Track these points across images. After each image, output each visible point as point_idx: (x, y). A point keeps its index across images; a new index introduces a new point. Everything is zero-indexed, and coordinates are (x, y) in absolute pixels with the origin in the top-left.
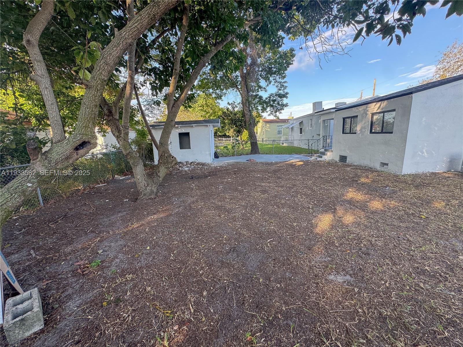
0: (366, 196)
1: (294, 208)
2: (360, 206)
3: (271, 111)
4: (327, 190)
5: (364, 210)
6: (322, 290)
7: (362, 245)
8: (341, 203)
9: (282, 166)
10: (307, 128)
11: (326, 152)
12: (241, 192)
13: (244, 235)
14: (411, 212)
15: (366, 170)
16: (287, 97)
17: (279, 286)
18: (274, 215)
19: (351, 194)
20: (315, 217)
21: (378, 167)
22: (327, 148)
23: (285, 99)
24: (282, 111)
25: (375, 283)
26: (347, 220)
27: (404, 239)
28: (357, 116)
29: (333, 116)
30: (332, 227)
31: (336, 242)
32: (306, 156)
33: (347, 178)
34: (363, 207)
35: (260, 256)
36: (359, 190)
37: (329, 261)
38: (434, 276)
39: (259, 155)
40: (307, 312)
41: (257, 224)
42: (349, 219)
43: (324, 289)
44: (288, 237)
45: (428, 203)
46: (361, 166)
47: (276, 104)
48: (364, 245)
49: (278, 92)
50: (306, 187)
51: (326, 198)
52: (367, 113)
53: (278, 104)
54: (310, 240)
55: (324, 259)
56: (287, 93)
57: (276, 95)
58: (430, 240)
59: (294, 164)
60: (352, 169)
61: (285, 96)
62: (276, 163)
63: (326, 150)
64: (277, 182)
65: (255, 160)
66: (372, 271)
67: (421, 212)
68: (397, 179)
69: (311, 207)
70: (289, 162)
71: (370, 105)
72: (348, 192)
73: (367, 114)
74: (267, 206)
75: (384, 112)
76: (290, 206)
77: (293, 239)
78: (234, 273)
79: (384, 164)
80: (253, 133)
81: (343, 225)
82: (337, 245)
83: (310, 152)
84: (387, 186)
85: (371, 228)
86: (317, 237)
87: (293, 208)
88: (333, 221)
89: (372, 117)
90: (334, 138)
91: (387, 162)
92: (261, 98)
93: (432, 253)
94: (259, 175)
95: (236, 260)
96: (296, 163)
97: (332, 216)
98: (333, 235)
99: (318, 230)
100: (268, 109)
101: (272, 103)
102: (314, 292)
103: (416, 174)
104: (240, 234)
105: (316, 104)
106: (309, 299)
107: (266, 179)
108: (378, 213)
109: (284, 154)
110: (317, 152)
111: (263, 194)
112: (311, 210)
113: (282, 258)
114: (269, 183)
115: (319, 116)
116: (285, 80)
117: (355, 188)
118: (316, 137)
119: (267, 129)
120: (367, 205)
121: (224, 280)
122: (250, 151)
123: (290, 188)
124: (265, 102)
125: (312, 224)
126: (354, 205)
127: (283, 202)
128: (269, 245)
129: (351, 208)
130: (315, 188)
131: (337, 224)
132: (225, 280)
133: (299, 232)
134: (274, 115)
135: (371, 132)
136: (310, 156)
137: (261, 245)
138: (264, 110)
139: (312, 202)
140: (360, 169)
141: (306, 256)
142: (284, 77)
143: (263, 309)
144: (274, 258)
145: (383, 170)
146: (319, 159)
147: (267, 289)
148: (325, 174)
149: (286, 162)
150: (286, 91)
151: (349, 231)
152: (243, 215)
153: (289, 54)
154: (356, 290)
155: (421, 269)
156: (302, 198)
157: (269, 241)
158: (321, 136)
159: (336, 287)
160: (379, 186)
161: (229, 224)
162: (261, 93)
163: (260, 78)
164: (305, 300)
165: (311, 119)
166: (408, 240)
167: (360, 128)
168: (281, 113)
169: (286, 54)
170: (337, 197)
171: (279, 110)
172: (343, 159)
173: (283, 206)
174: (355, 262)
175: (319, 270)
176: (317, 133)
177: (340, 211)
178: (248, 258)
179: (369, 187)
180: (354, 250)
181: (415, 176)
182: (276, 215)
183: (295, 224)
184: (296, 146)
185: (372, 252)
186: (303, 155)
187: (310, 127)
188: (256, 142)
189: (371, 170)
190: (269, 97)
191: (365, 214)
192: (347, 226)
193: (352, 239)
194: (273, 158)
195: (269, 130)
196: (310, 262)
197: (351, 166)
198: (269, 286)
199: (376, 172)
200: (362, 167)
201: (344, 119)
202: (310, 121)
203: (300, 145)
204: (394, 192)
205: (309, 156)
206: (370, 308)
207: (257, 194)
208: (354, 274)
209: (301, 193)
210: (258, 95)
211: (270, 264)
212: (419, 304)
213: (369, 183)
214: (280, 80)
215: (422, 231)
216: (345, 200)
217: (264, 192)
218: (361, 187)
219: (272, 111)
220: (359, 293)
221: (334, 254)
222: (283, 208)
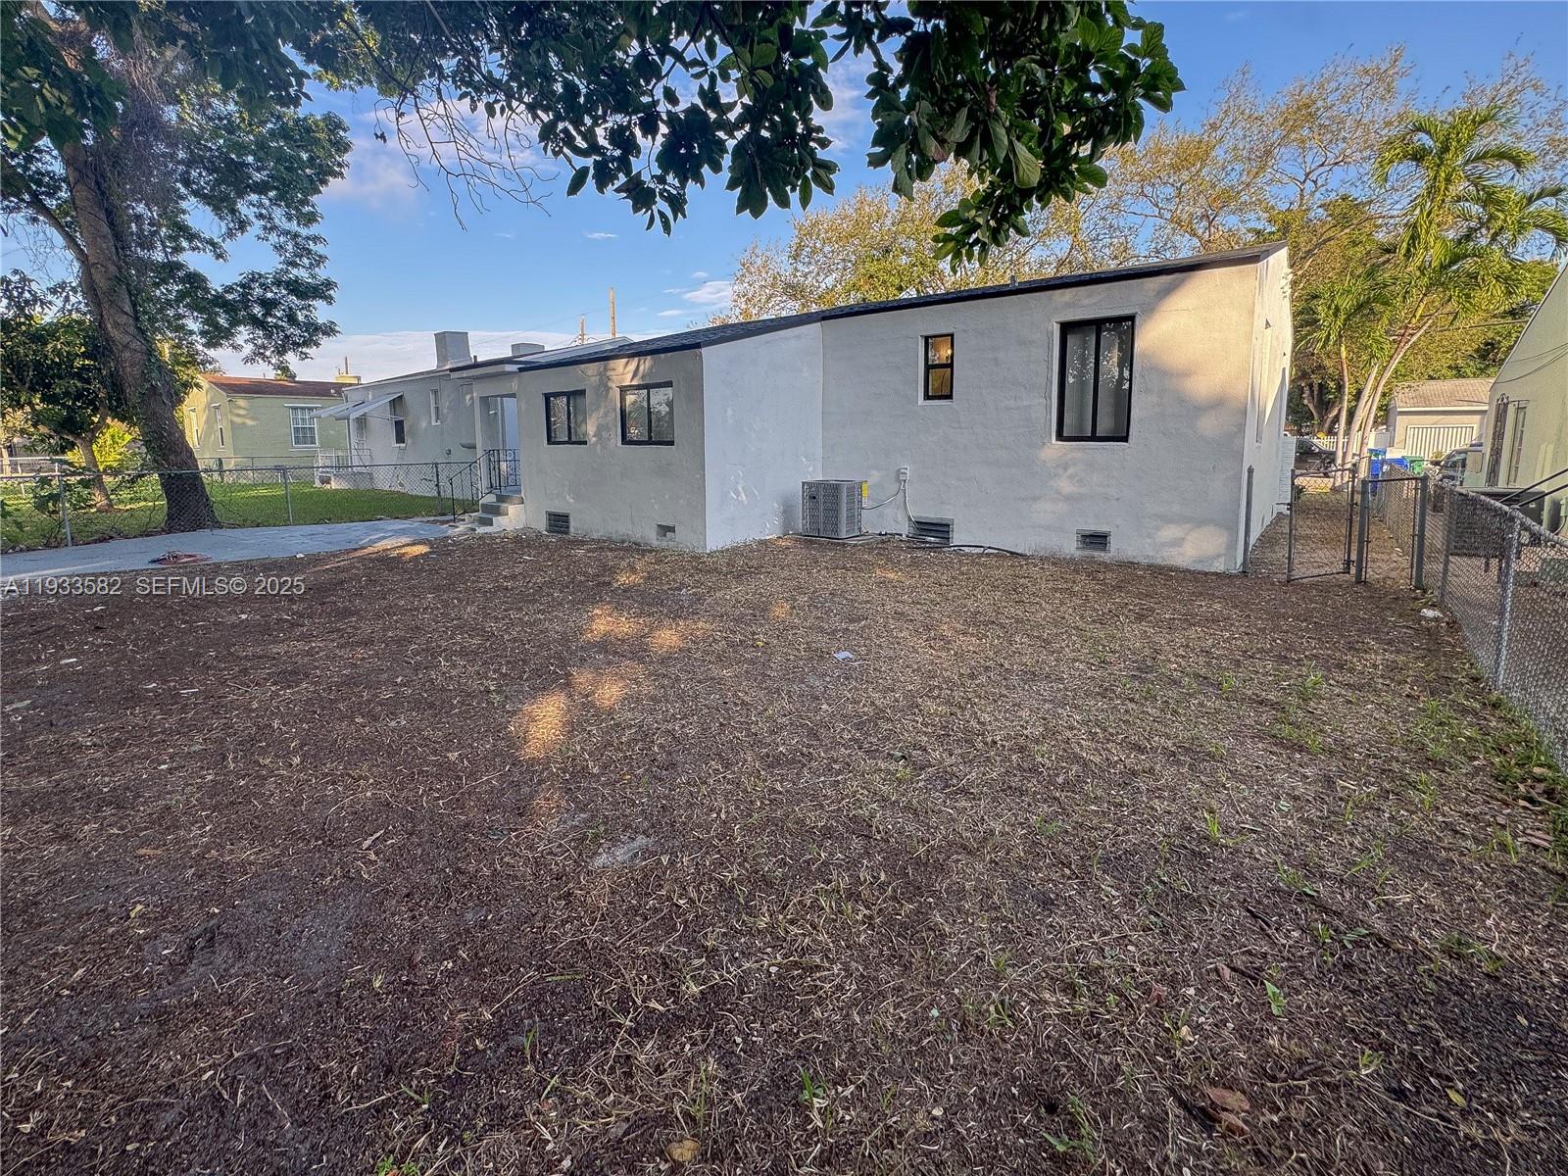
0: (641, 621)
1: (434, 705)
2: (631, 652)
3: (260, 342)
4: (532, 624)
5: (641, 660)
6: (583, 904)
7: (656, 749)
8: (579, 654)
9: (343, 570)
10: (423, 422)
11: (504, 505)
12: (167, 701)
13: (243, 865)
14: (738, 637)
15: (627, 550)
16: (329, 300)
17: (451, 965)
18: (363, 751)
19: (603, 623)
20: (514, 713)
21: (652, 537)
22: (505, 490)
23: (319, 303)
24: (311, 351)
25: (700, 826)
26: (607, 696)
27: (736, 704)
28: (582, 393)
29: (514, 385)
30: (572, 727)
31: (591, 764)
32: (435, 522)
33: (583, 578)
34: (638, 650)
35: (347, 908)
36: (619, 608)
37: (585, 821)
38: (793, 761)
39: (217, 531)
40: (558, 984)
41: (295, 802)
42: (610, 693)
43: (589, 900)
44: (441, 802)
45: (763, 610)
46: (610, 540)
47: (281, 319)
48: (661, 746)
49: (287, 272)
50: (458, 627)
51: (534, 650)
52: (610, 384)
53: (291, 318)
54: (517, 785)
55: (569, 823)
56: (329, 284)
57: (278, 283)
58: (778, 691)
59: (394, 554)
60: (589, 551)
61: (321, 291)
62: (314, 560)
63: (501, 499)
64: (339, 630)
65: (201, 553)
66: (688, 801)
67: (754, 634)
68: (700, 564)
69: (492, 688)
70: (370, 550)
71: (612, 363)
72: (592, 619)
73: (608, 389)
74: (323, 726)
75: (648, 387)
76: (417, 704)
77: (459, 804)
78: (245, 1020)
79: (665, 530)
80: (170, 434)
81: (600, 714)
82: (595, 771)
83: (447, 508)
84: (683, 585)
85: (667, 701)
86: (533, 772)
87: (431, 706)
88: (569, 711)
89: (623, 400)
90: (522, 456)
91: (671, 524)
92: (195, 281)
93: (785, 716)
94: (244, 617)
95: (232, 971)
96: (403, 551)
97: (563, 697)
98: (579, 748)
99: (531, 751)
100: (243, 333)
101: (257, 310)
102: (564, 923)
103: (733, 549)
104: (222, 867)
105: (448, 339)
106: (554, 948)
107: (286, 626)
108: (675, 659)
109: (340, 520)
110: (470, 506)
111: (289, 687)
112: (496, 698)
113: (434, 878)
114: (306, 638)
115: (461, 382)
116: (314, 230)
117: (609, 603)
118: (460, 454)
119: (238, 420)
120: (647, 645)
121: (195, 1075)
122: (161, 517)
123: (400, 642)
124: (219, 301)
125: (508, 738)
126: (615, 653)
127: (387, 695)
128: (373, 857)
129: (609, 663)
130: (491, 626)
131: (583, 716)
132: (204, 1071)
133: (472, 775)
134: (273, 361)
135: (625, 440)
136: (447, 522)
137: (338, 871)
138: (216, 336)
139: (495, 672)
140: (611, 550)
141: (517, 837)
142: (311, 219)
143: (415, 1063)
144: (405, 891)
145: (664, 544)
146: (481, 530)
147: (410, 995)
148: (514, 577)
149: (356, 550)
150: (322, 273)
151: (618, 725)
152: (214, 790)
153: (322, 136)
154: (665, 859)
155: (773, 756)
156: (454, 666)
157: (368, 843)
158: (480, 452)
159: (619, 878)
160: (665, 587)
161: (142, 851)
162: (194, 260)
163: (183, 190)
164: (544, 955)
165: (435, 392)
166: (743, 703)
167: (594, 429)
168: (305, 356)
169: (308, 130)
170: (565, 640)
171: (299, 345)
172: (559, 522)
173: (392, 708)
174: (649, 795)
175: (565, 858)
176: (464, 442)
177: (582, 678)
178: (297, 936)
179: (642, 594)
180: (639, 768)
181: (734, 552)
182: (367, 749)
183: (453, 756)
184: (387, 488)
185: (681, 758)
186: (420, 519)
187: (434, 418)
188: (196, 477)
189: (638, 548)
190: (243, 286)
191: (647, 669)
192: (611, 712)
193: (628, 743)
194: (297, 541)
195: (250, 422)
196: (531, 848)
197: (583, 543)
198: (415, 984)
199: (650, 552)
200: (614, 542)
201: (547, 397)
202: (432, 397)
203: (401, 485)
204: (698, 600)
205: (443, 523)
206: (701, 883)
207: (255, 690)
208: (653, 826)
209: (445, 650)
210: (179, 266)
211: (397, 918)
212: (779, 825)
213: (639, 585)
214: (293, 226)
215: (764, 675)
216: (589, 642)
217: (290, 676)
218: (622, 599)
219: (265, 348)
220: (672, 863)
221: (595, 798)
222: (393, 715)
